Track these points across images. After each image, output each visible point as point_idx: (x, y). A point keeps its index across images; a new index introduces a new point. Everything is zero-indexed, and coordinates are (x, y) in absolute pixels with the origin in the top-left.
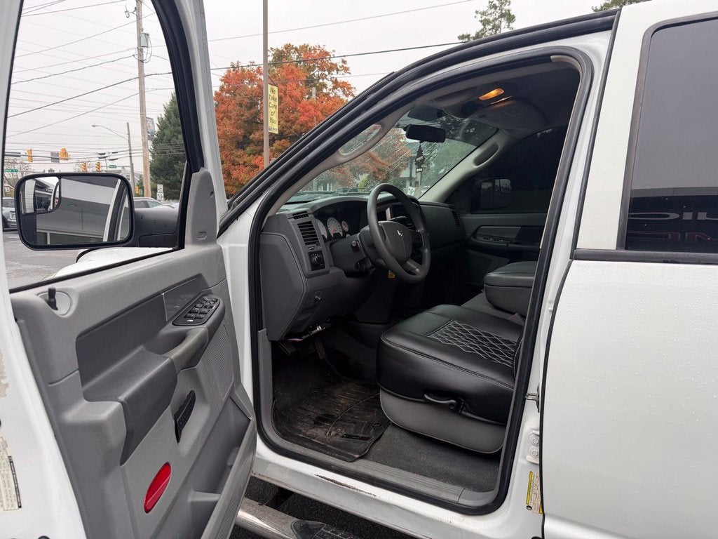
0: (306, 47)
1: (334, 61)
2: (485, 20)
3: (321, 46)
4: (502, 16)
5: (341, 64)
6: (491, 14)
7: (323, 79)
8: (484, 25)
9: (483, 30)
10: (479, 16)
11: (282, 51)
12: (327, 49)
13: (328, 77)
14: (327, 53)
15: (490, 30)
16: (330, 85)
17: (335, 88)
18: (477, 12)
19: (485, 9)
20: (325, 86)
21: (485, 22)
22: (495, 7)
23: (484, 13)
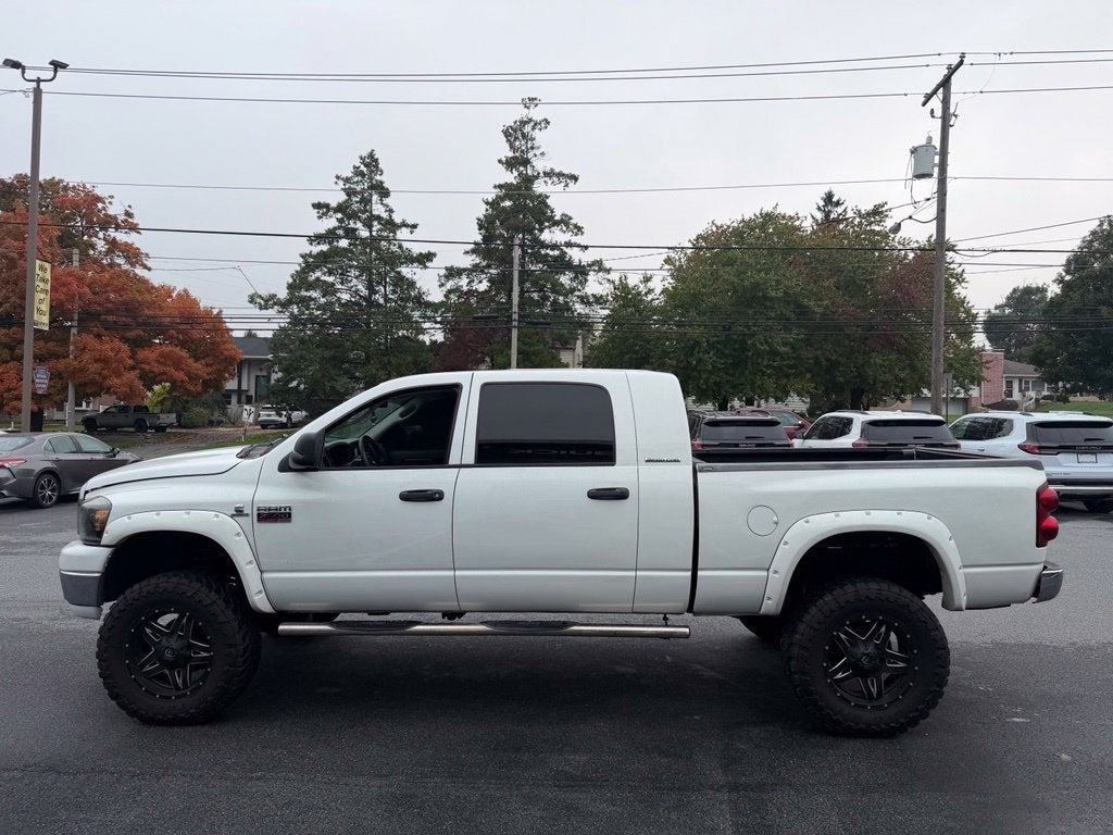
0: (58, 183)
1: (111, 211)
2: (350, 188)
3: (88, 186)
4: (372, 187)
5: (123, 217)
6: (357, 182)
7: (90, 237)
8: (348, 195)
9: (346, 201)
10: (341, 183)
11: (12, 184)
12: (98, 192)
13: (101, 235)
14: (99, 199)
15: (357, 202)
16: (101, 245)
17: (110, 252)
18: (338, 177)
19: (350, 175)
20: (93, 246)
21: (350, 193)
22: (362, 174)
23: (347, 180)
